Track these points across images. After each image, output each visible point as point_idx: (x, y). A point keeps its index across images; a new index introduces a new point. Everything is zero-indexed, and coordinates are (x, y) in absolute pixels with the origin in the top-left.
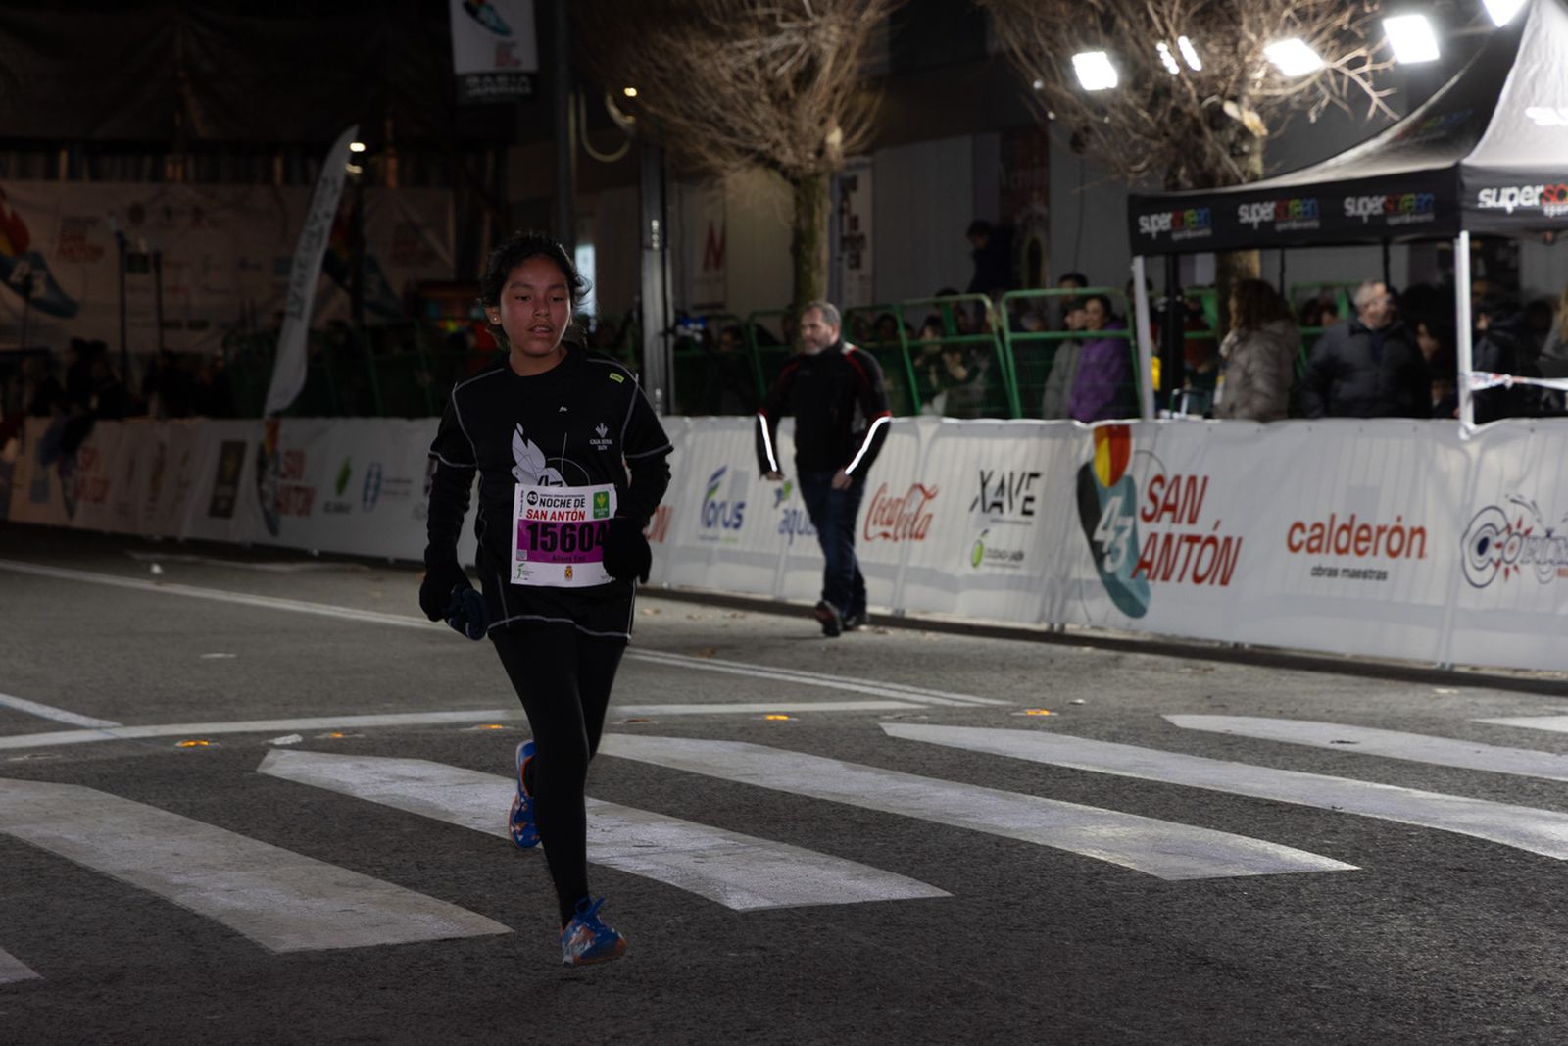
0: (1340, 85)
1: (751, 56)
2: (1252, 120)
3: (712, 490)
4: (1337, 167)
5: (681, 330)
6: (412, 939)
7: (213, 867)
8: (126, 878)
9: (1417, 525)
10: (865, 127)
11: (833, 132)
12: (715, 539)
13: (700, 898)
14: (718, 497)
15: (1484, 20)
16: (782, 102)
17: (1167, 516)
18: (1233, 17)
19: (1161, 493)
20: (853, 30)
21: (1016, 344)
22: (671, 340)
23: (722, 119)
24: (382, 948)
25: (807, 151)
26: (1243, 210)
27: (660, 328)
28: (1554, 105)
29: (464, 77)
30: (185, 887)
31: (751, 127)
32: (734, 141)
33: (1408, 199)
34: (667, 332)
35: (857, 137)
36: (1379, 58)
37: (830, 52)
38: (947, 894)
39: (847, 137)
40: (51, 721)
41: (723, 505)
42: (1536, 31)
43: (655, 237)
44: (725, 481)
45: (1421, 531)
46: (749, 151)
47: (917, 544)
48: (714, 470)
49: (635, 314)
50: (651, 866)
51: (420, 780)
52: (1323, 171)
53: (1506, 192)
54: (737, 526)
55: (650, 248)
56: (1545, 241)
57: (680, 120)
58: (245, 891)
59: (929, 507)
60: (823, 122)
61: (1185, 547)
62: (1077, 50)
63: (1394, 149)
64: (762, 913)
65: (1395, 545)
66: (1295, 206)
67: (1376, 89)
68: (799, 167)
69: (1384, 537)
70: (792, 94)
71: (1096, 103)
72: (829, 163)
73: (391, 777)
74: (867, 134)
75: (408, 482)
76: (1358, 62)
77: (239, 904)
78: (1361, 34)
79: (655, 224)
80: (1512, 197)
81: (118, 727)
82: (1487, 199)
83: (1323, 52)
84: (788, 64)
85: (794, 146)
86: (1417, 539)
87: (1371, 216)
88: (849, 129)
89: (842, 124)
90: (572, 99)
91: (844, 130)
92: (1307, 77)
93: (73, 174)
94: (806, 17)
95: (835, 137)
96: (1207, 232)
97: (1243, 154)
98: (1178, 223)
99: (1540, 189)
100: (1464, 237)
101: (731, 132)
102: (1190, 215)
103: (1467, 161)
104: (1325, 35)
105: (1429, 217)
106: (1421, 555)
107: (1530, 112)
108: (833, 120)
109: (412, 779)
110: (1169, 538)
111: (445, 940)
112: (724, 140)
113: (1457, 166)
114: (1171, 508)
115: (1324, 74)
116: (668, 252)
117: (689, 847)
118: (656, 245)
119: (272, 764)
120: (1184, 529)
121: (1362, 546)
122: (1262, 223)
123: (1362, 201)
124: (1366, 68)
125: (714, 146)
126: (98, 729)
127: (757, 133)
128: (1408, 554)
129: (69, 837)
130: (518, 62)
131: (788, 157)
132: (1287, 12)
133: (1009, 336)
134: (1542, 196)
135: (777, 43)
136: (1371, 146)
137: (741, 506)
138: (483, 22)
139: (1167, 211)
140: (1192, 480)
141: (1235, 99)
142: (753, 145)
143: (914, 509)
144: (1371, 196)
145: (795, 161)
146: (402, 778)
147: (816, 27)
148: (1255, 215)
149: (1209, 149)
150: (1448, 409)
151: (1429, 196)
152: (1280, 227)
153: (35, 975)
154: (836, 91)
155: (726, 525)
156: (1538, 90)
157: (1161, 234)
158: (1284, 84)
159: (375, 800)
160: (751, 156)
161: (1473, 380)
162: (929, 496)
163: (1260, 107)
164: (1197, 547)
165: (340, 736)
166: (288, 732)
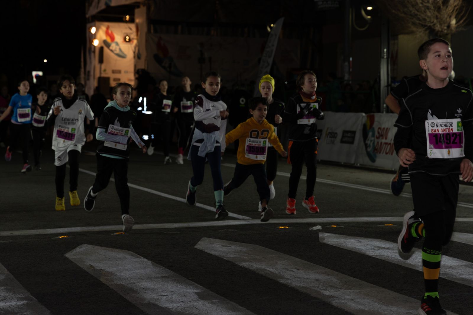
5: (393, 85)
7: (337, 288)
10: (464, 19)
11: (453, 20)
16: (439, 9)
22: (389, 88)
23: (417, 15)
25: (444, 26)
27: (386, 84)
30: (332, 297)
31: (426, 18)
32: (421, 22)
34: (388, 85)
35: (462, 22)
39: (457, 23)
43: (385, 54)
46: (425, 26)
49: (378, 80)
51: (388, 249)
55: (383, 58)
57: (403, 15)
58: (359, 300)
60: (450, 17)
68: (442, 31)
70: (442, 7)
72: (451, 30)
73: (375, 247)
74: (464, 21)
77: (362, 307)
79: (385, 50)
81: (251, 219)
85: (441, 24)
88: (458, 20)
89: (456, 17)
90: (351, 10)
91: (456, 20)
93: (183, 32)
95: (454, 22)
101: (419, 19)
108: (454, 16)
109: (384, 248)
112: (418, 22)
116: (389, 60)
118: (385, 57)
119: (324, 239)
125: (414, 24)
126: (243, 219)
127: (428, 20)
129: (268, 269)
131: (438, 28)
142: (426, 24)
145: (440, 29)
146: (379, 248)
154: (455, 7)
160: (426, 28)
165: (335, 226)
166: (315, 224)
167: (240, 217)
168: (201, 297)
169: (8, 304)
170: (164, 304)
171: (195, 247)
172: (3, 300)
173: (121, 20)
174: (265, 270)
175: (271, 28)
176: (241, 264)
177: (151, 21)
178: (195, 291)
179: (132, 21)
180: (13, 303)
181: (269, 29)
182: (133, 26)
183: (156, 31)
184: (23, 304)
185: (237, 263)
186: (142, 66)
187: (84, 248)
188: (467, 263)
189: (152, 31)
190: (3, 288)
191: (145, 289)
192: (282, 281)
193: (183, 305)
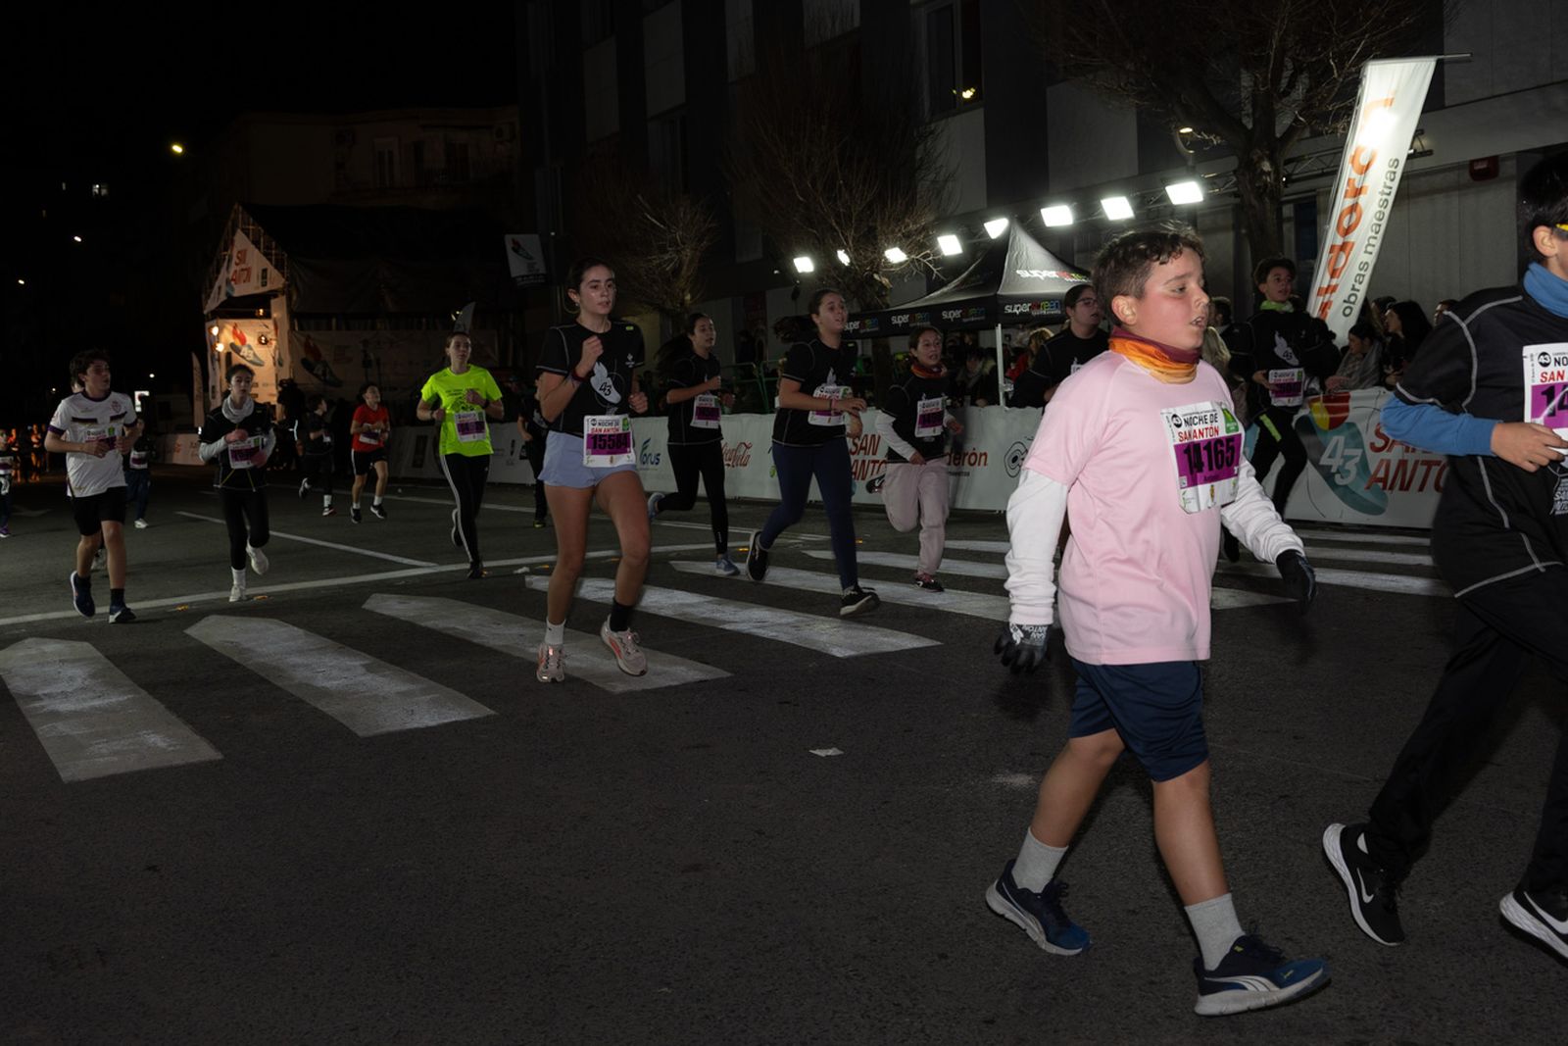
0: (920, 265)
1: (655, 262)
2: (885, 281)
3: (644, 448)
4: (932, 298)
6: (683, 682)
8: (505, 650)
9: (983, 452)
10: (701, 292)
11: (687, 295)
12: (647, 469)
13: (815, 651)
14: (647, 452)
15: (986, 234)
16: (669, 283)
17: (862, 452)
18: (875, 238)
19: (859, 444)
20: (696, 250)
21: (767, 382)
23: (641, 290)
24: (670, 688)
25: (677, 303)
26: (893, 318)
28: (1027, 269)
29: (514, 278)
31: (653, 294)
32: (646, 300)
33: (972, 311)
35: (699, 295)
36: (938, 252)
37: (686, 260)
38: (939, 643)
39: (692, 298)
40: (402, 564)
41: (650, 455)
42: (1015, 238)
44: (650, 444)
45: (985, 454)
47: (745, 468)
48: (645, 440)
50: (774, 634)
52: (926, 300)
53: (1016, 306)
54: (657, 464)
56: (1019, 329)
59: (749, 452)
60: (683, 291)
61: (871, 465)
62: (795, 257)
63: (958, 290)
64: (856, 658)
65: (972, 461)
66: (919, 316)
67: (935, 267)
68: (674, 310)
69: (967, 457)
70: (670, 280)
71: (804, 277)
72: (686, 307)
74: (702, 295)
75: (503, 450)
76: (927, 256)
77: (577, 664)
78: (928, 244)
80: (1018, 308)
81: (438, 566)
82: (1008, 309)
83: (909, 253)
84: (671, 265)
85: (672, 301)
86: (983, 457)
87: (954, 319)
88: (694, 293)
89: (690, 292)
90: (558, 288)
91: (692, 293)
92: (901, 264)
93: (338, 328)
94: (678, 245)
95: (688, 297)
96: (877, 329)
97: (883, 296)
98: (863, 325)
99: (1029, 305)
100: (1000, 325)
102: (868, 322)
103: (999, 293)
104: (913, 245)
105: (983, 318)
106: (985, 464)
107: (1018, 272)
108: (687, 290)
110: (864, 461)
111: (701, 681)
112: (643, 299)
113: (996, 295)
114: (865, 449)
115: (912, 261)
117: (784, 621)
119: (531, 584)
120: (871, 457)
121: (957, 462)
122: (903, 324)
123: (950, 312)
124: (931, 258)
125: (638, 302)
126: (428, 567)
127: (655, 296)
128: (979, 464)
129: (459, 627)
130: (538, 270)
131: (669, 305)
132: (899, 235)
133: (764, 380)
134: (1030, 307)
135: (666, 257)
136: (945, 289)
137: (659, 455)
138: (521, 255)
139: (857, 320)
140: (874, 436)
141: (877, 273)
142: (654, 301)
143: (742, 453)
144: (955, 310)
145: (672, 308)
146: (602, 589)
147: (683, 249)
148: (900, 320)
149: (868, 294)
150: (994, 401)
151: (983, 309)
152: (912, 325)
153: (492, 712)
154: (689, 277)
155: (652, 463)
156: (1020, 264)
157: (854, 330)
158: (892, 267)
159: (600, 601)
161: (1005, 387)
162: (748, 447)
163: (886, 275)
164: (877, 465)
165: (547, 566)
166: (521, 566)
167: (424, 564)
168: (369, 669)
169: (106, 701)
170: (321, 682)
171: (363, 607)
172: (99, 697)
173: (252, 316)
174: (454, 628)
175: (456, 316)
176: (423, 624)
177: (293, 315)
178: (362, 662)
179: (267, 315)
180: (114, 700)
181: (454, 318)
182: (269, 322)
183: (301, 328)
184: (128, 699)
185: (419, 623)
186: (286, 375)
187: (213, 618)
188: (710, 598)
189: (297, 328)
190: (100, 680)
191: (294, 666)
192: (475, 641)
193: (345, 682)
